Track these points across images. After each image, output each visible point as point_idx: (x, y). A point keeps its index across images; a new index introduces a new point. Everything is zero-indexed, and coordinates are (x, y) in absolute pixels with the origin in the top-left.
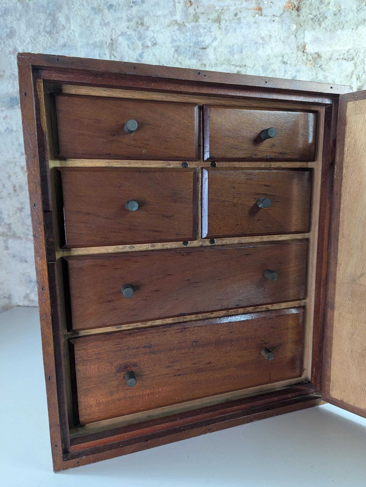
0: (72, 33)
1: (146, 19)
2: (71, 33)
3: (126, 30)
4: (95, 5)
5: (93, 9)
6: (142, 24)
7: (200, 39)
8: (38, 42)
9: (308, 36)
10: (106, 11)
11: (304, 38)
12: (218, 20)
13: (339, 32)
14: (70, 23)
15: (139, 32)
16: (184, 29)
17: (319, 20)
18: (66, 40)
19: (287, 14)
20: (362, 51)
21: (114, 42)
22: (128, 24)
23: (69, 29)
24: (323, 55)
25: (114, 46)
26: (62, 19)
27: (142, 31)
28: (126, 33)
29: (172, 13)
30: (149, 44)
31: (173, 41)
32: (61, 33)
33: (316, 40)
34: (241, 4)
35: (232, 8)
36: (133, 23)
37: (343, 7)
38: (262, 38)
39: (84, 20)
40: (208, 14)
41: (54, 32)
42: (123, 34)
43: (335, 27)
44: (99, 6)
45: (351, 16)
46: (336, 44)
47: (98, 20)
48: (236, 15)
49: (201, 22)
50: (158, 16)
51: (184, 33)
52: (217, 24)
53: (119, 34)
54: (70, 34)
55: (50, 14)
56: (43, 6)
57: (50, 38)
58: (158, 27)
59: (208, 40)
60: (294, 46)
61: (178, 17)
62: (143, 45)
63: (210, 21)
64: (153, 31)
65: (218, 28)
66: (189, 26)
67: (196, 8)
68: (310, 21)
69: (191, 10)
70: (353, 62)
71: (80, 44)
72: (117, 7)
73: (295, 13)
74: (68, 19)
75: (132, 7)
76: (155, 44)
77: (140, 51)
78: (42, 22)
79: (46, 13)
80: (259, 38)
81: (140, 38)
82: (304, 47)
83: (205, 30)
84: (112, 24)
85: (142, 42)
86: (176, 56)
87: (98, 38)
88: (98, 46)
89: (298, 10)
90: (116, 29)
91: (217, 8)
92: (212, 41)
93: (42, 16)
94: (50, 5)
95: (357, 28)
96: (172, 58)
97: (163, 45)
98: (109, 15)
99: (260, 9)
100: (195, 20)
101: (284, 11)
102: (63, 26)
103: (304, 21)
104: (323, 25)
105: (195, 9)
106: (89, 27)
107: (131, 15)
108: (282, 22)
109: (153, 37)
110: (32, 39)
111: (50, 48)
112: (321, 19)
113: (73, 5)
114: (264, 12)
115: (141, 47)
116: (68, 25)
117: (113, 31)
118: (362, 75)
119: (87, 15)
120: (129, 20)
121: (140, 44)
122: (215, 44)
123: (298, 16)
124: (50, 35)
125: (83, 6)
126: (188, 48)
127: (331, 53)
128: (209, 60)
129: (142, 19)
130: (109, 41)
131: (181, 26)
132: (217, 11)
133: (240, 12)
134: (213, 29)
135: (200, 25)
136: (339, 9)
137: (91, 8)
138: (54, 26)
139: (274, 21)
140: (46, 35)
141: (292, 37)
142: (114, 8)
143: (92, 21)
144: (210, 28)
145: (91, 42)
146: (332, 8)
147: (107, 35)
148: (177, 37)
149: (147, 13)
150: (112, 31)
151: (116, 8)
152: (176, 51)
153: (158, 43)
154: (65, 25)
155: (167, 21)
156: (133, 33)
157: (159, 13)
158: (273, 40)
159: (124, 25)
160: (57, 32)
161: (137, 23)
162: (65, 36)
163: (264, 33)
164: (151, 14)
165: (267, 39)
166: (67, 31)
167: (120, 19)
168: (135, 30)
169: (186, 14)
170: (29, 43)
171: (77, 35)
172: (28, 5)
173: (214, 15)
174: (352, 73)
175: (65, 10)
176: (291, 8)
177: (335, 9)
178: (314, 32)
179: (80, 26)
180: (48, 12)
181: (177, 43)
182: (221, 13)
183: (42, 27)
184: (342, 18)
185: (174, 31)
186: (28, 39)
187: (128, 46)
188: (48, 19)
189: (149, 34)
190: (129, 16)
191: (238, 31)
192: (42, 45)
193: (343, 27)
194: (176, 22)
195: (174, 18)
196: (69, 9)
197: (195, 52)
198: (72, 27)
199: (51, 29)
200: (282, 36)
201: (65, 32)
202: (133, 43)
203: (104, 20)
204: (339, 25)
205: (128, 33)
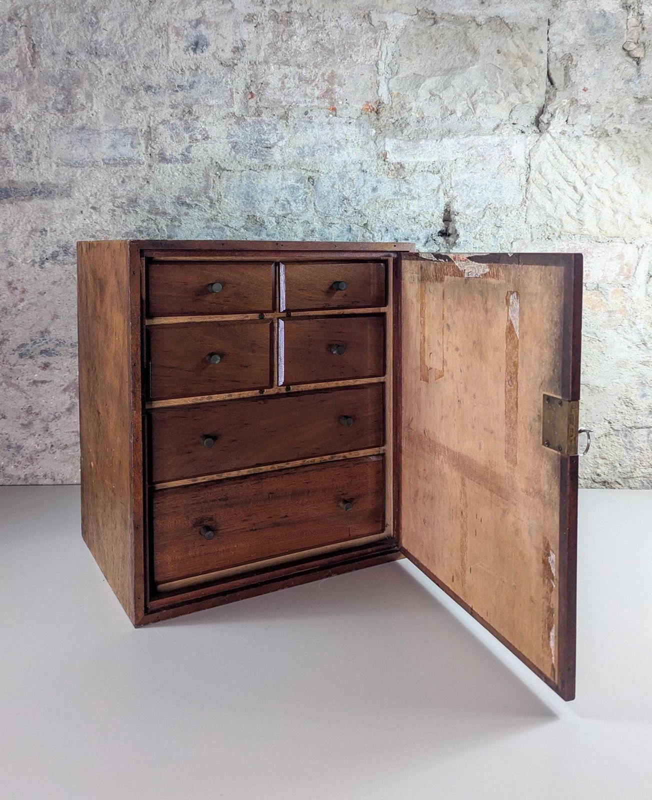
0: (95, 114)
1: (195, 108)
2: (93, 115)
3: (169, 118)
4: (128, 84)
5: (125, 88)
6: (190, 113)
7: (263, 137)
8: (44, 121)
9: (389, 144)
10: (143, 92)
11: (384, 145)
12: (285, 117)
13: (423, 142)
14: (92, 102)
15: (186, 122)
16: (243, 124)
17: (401, 126)
18: (84, 122)
19: (364, 117)
20: (448, 164)
21: (152, 131)
22: (172, 111)
23: (91, 110)
24: (406, 166)
25: (152, 135)
26: (81, 98)
27: (189, 121)
28: (169, 121)
29: (229, 104)
30: (199, 137)
31: (230, 136)
32: (78, 113)
33: (398, 149)
34: (312, 102)
35: (302, 105)
36: (178, 111)
37: (426, 114)
38: (338, 142)
39: (112, 99)
40: (272, 109)
41: (69, 111)
42: (164, 122)
43: (418, 135)
44: (133, 86)
45: (434, 125)
46: (420, 154)
47: (131, 102)
48: (306, 113)
49: (264, 117)
50: (210, 106)
51: (243, 127)
52: (284, 121)
53: (160, 121)
54: (91, 116)
55: (63, 88)
56: (54, 76)
57: (61, 117)
58: (210, 119)
59: (273, 139)
60: (373, 153)
61: (236, 109)
62: (190, 137)
63: (275, 118)
64: (203, 122)
65: (285, 125)
66: (249, 120)
67: (258, 101)
68: (391, 125)
69: (252, 103)
70: (440, 175)
71: (104, 129)
72: (157, 90)
73: (373, 116)
74: (89, 97)
75: (177, 91)
76: (206, 138)
77: (187, 145)
78: (52, 96)
79: (57, 86)
80: (333, 141)
81: (187, 129)
82: (385, 156)
83: (270, 127)
84: (150, 109)
85: (190, 134)
86: (233, 153)
87: (131, 124)
88: (129, 134)
89: (377, 112)
90: (156, 115)
91: (284, 104)
92: (279, 141)
93: (52, 90)
94: (65, 77)
95: (442, 139)
96: (228, 155)
97: (216, 139)
98: (146, 99)
99: (334, 109)
100: (257, 114)
101: (362, 114)
102: (82, 105)
103: (385, 126)
104: (405, 132)
105: (257, 103)
106: (117, 109)
107: (175, 101)
108: (359, 125)
109: (204, 130)
110: (34, 115)
111: (61, 129)
112: (403, 125)
113: (97, 80)
114: (339, 113)
115: (188, 140)
116: (90, 105)
117: (152, 118)
118: (449, 190)
119: (116, 95)
120: (173, 107)
121: (187, 136)
122: (280, 144)
123: (378, 119)
124: (62, 113)
125: (112, 83)
126: (248, 145)
127: (414, 164)
128: (275, 161)
129: (190, 107)
130: (145, 128)
131: (240, 120)
132: (283, 107)
133: (311, 110)
134: (278, 127)
135: (264, 121)
136: (423, 116)
137: (122, 86)
138: (68, 104)
139: (350, 123)
140: (56, 113)
141: (372, 143)
142: (153, 91)
143: (123, 103)
144: (275, 125)
145: (120, 127)
146: (415, 115)
147: (143, 120)
148: (234, 132)
149: (197, 100)
150: (150, 117)
151: (155, 90)
152: (234, 147)
153: (210, 137)
154: (85, 105)
155: (223, 113)
156: (178, 123)
157: (212, 102)
158: (349, 144)
159: (165, 113)
160: (73, 112)
161: (184, 111)
162: (84, 117)
163: (339, 136)
164: (202, 103)
165: (343, 143)
166: (88, 112)
167: (160, 104)
168: (181, 119)
169: (247, 108)
170: (30, 120)
171: (101, 116)
172: (31, 74)
173: (281, 111)
174: (439, 188)
175: (86, 85)
176: (370, 110)
177: (418, 116)
178: (395, 140)
179: (106, 106)
180: (61, 85)
181: (235, 139)
182: (289, 110)
183: (51, 103)
184: (426, 126)
185: (231, 125)
186: (29, 116)
187: (171, 136)
188: (61, 94)
189: (199, 125)
190: (173, 101)
191: (309, 131)
192: (50, 125)
193: (427, 137)
194: (234, 115)
195: (231, 110)
196: (91, 85)
197: (258, 150)
198: (95, 108)
199: (64, 106)
200: (360, 140)
201: (85, 112)
202: (178, 134)
203: (139, 104)
204: (422, 133)
205: (172, 122)
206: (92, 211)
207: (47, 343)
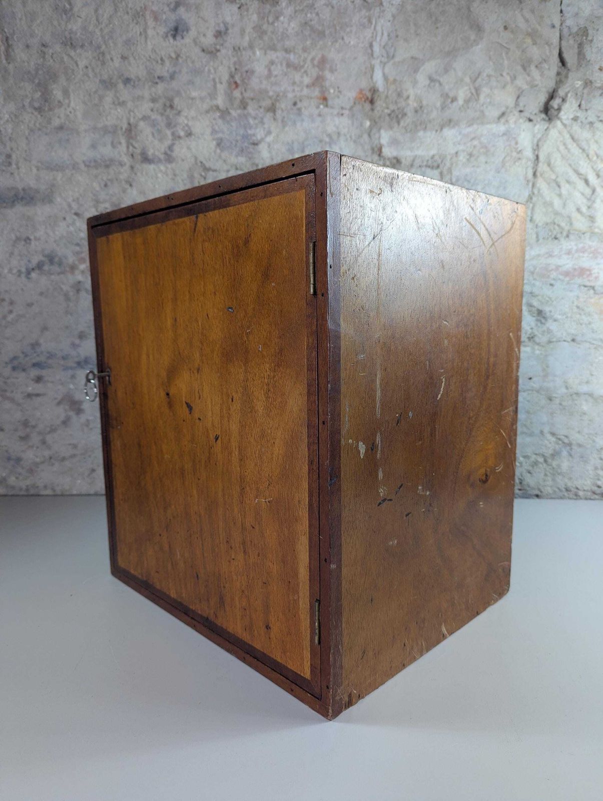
0: (73, 111)
1: (176, 101)
2: (70, 112)
3: (149, 113)
4: (105, 77)
5: (103, 82)
6: (171, 107)
7: (250, 132)
8: (22, 122)
9: (385, 137)
10: (121, 86)
11: (379, 138)
12: (272, 109)
13: (421, 133)
14: (69, 98)
15: (168, 117)
16: (228, 118)
17: (397, 116)
18: (63, 121)
19: (358, 107)
20: (449, 157)
21: (133, 128)
22: (152, 105)
23: (69, 106)
24: (403, 161)
25: (133, 133)
26: (58, 94)
27: (171, 117)
28: (149, 117)
29: (213, 95)
30: (182, 134)
31: (214, 132)
32: (55, 111)
33: (394, 142)
34: (302, 90)
35: (290, 95)
36: (159, 105)
37: (424, 103)
38: (329, 136)
39: (90, 95)
40: (259, 101)
41: (46, 109)
42: (145, 118)
43: (416, 126)
44: (111, 79)
45: (434, 114)
46: (418, 147)
47: (109, 98)
48: (295, 104)
49: (251, 109)
50: (193, 99)
51: (228, 122)
52: (271, 114)
53: (140, 117)
54: (69, 113)
55: (39, 84)
56: (29, 72)
57: (39, 116)
58: (193, 113)
59: (260, 134)
60: (367, 147)
61: (220, 101)
62: (173, 134)
63: (262, 110)
64: (186, 117)
65: (272, 119)
66: (234, 113)
67: (243, 91)
68: (387, 118)
69: (237, 94)
70: (439, 170)
71: (83, 128)
72: (137, 83)
73: (367, 106)
74: (66, 93)
75: (157, 83)
76: (189, 134)
77: (169, 142)
78: (28, 93)
79: (33, 82)
80: (325, 136)
81: (169, 125)
82: (380, 150)
83: (256, 121)
84: (130, 105)
85: (172, 130)
86: (218, 151)
87: (110, 121)
88: (110, 132)
89: (372, 102)
90: (136, 111)
91: (271, 93)
92: (266, 136)
93: (28, 87)
94: (40, 72)
95: (442, 129)
96: (213, 154)
97: (200, 136)
98: (125, 93)
99: (325, 99)
100: (242, 107)
101: (355, 103)
102: (59, 102)
103: (380, 117)
104: (402, 123)
105: (242, 93)
106: (96, 105)
107: (155, 94)
108: (352, 116)
109: (187, 125)
110: (12, 116)
111: (39, 129)
112: (400, 116)
113: (74, 74)
114: (330, 102)
115: (170, 137)
116: (67, 101)
117: (132, 114)
119: (94, 90)
120: (154, 100)
121: (169, 133)
122: (269, 139)
123: (373, 110)
124: (40, 112)
125: (89, 77)
126: (234, 143)
127: (412, 158)
128: (262, 159)
129: (171, 100)
130: (125, 126)
131: (224, 113)
132: (270, 98)
133: (301, 101)
134: (265, 120)
135: (249, 114)
136: (421, 105)
137: (100, 80)
138: (45, 101)
139: (342, 115)
140: (34, 112)
141: (366, 136)
142: (132, 84)
143: (101, 98)
144: (262, 119)
145: (100, 125)
146: (413, 103)
147: (122, 117)
148: (219, 127)
149: (178, 93)
150: (129, 113)
151: (134, 83)
152: (218, 145)
153: (193, 133)
154: (62, 101)
155: (205, 106)
156: (159, 118)
157: (194, 94)
158: (342, 138)
159: (145, 107)
160: (50, 109)
161: (165, 105)
162: (62, 116)
163: (331, 129)
164: (184, 95)
165: (335, 137)
166: (65, 109)
167: (140, 98)
168: (162, 115)
169: (230, 98)
170: (8, 121)
171: (79, 115)
172: (6, 70)
173: (267, 103)
175: (62, 80)
176: (363, 100)
177: (415, 105)
178: (391, 132)
179: (84, 103)
180: (37, 81)
181: (220, 135)
182: (277, 100)
183: (28, 101)
184: (424, 116)
185: (215, 119)
186: (7, 116)
187: (153, 134)
188: (37, 91)
189: (182, 120)
190: (153, 94)
191: (298, 124)
192: (28, 126)
193: (426, 127)
194: (218, 108)
195: (215, 102)
196: (67, 80)
197: (244, 148)
198: (72, 104)
199: (41, 104)
200: (353, 134)
201: (62, 109)
202: (159, 131)
203: (118, 98)
204: (421, 124)
205: (153, 117)
206: (75, 217)
207: (38, 355)
